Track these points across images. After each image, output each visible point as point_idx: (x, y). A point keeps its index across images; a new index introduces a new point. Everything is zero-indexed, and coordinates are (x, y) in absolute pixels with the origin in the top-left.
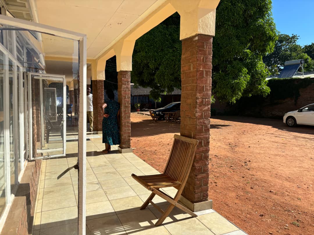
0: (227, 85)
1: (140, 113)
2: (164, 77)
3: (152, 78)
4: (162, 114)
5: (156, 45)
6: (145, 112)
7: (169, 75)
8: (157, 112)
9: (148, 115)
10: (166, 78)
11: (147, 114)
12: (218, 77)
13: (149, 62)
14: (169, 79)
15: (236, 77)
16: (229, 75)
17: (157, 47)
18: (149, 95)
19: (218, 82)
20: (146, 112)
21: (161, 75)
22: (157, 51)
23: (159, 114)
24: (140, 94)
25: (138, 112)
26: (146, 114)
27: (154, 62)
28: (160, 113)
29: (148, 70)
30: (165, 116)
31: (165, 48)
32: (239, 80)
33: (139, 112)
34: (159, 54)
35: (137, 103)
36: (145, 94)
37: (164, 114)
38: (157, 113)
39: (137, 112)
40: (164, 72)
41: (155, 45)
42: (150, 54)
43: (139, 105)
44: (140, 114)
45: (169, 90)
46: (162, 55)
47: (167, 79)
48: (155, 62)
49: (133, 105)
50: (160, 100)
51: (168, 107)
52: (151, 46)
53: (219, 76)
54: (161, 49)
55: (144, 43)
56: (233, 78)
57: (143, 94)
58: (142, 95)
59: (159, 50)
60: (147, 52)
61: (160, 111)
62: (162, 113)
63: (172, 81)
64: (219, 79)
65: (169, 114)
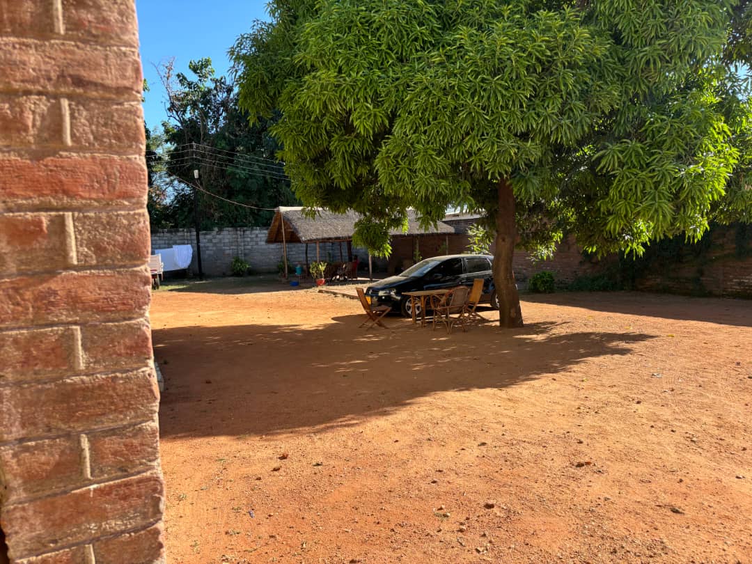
0: (656, 188)
1: (327, 292)
2: (410, 164)
3: (361, 174)
4: (399, 298)
5: (379, 40)
6: (340, 287)
7: (430, 152)
8: (383, 289)
9: (352, 297)
10: (418, 166)
11: (346, 292)
12: (618, 158)
13: (350, 110)
14: (433, 168)
15: (689, 153)
16: (661, 149)
17: (383, 47)
18: (350, 237)
19: (614, 176)
20: (345, 287)
21: (398, 155)
22: (382, 64)
23: (389, 298)
24: (326, 236)
25: (320, 288)
26: (344, 295)
27: (371, 107)
28: (392, 293)
29: (347, 140)
30: (407, 304)
31: (414, 51)
32: (703, 166)
33: (324, 288)
34: (391, 74)
35: (316, 262)
36: (339, 234)
37: (405, 298)
38: (381, 293)
39: (317, 289)
40: (412, 144)
41: (375, 42)
42: (354, 75)
43: (322, 268)
44: (326, 295)
45: (429, 213)
46: (400, 75)
47: (424, 170)
48: (374, 108)
49: (305, 267)
50: (388, 250)
51: (415, 274)
52: (359, 44)
53: (621, 152)
54: (397, 58)
55: (331, 38)
56: (679, 157)
57: (332, 235)
58: (330, 239)
59: (391, 62)
60: (345, 68)
61: (389, 287)
62: (397, 294)
63: (443, 178)
64: (622, 165)
65: (425, 297)
